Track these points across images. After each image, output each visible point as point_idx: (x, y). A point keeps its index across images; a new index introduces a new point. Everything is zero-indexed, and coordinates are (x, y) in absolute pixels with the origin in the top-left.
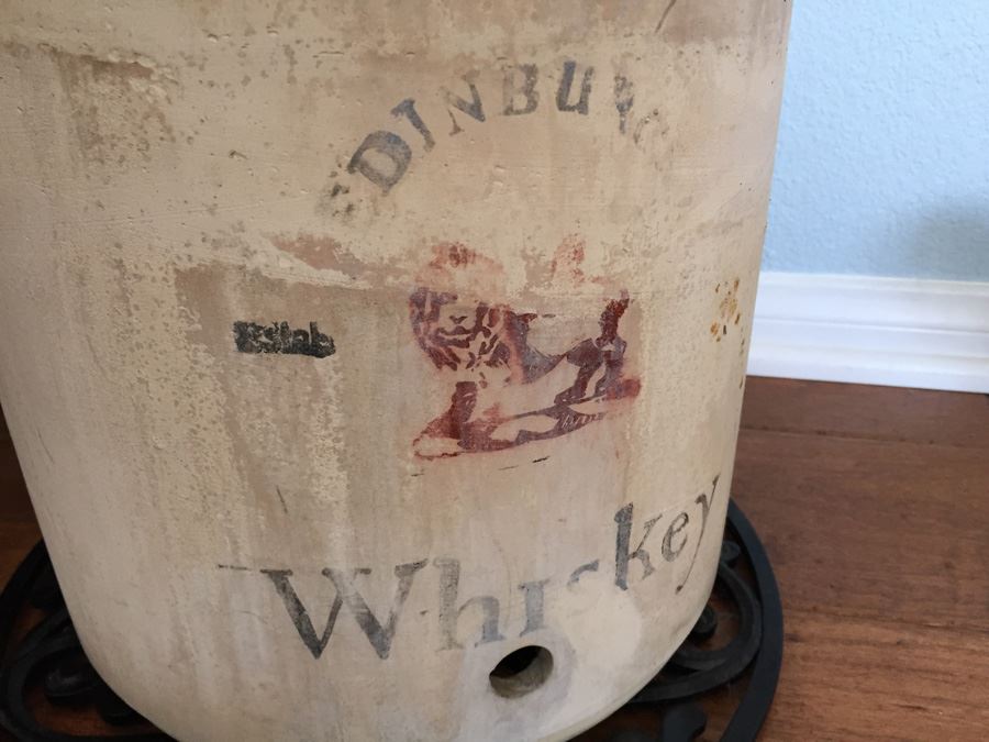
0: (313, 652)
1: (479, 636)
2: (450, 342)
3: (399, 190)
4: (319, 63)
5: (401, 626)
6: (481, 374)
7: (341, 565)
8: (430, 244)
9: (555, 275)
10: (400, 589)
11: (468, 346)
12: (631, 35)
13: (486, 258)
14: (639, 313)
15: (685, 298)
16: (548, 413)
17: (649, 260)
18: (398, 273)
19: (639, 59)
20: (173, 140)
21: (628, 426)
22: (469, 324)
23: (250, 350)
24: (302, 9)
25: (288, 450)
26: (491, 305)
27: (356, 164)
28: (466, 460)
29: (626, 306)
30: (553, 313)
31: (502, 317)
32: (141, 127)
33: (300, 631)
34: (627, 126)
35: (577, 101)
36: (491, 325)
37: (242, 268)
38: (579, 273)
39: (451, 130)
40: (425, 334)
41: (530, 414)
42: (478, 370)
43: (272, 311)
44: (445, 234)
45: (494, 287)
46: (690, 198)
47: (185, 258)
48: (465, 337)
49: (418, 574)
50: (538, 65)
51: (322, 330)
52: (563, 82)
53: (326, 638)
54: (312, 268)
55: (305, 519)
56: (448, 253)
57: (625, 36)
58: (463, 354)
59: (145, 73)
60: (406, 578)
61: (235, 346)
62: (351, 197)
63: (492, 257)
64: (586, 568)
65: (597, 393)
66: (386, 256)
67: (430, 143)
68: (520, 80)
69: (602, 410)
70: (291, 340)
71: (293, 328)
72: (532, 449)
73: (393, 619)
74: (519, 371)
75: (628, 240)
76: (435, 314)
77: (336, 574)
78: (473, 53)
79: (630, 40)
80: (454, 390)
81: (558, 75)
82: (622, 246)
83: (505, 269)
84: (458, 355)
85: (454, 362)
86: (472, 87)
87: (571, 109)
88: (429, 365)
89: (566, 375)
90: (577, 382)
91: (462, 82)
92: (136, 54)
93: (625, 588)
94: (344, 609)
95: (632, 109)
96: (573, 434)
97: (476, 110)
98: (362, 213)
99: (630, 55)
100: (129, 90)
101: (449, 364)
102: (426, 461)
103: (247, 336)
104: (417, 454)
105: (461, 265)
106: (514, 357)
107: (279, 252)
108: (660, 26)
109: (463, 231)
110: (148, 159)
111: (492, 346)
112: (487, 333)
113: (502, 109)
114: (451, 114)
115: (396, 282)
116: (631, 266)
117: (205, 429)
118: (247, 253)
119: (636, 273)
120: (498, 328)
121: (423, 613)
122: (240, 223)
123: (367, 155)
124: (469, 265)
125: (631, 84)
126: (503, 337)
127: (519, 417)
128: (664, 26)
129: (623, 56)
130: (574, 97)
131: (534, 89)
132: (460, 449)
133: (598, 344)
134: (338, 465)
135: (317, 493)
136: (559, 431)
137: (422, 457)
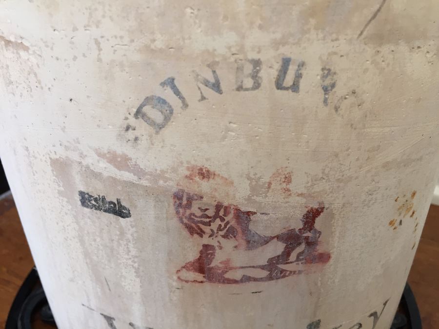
2: (199, 222)
3: (166, 132)
4: (115, 51)
6: (219, 242)
7: (139, 323)
8: (186, 165)
9: (270, 191)
11: (210, 225)
12: (337, 39)
13: (222, 177)
14: (332, 216)
15: (369, 207)
16: (263, 268)
17: (342, 185)
18: (166, 180)
19: (342, 56)
20: (42, 88)
21: (320, 279)
22: (211, 213)
23: (87, 207)
24: (104, 16)
25: (109, 261)
26: (226, 204)
27: (139, 113)
28: (208, 286)
29: (322, 211)
30: (269, 212)
31: (232, 212)
32: (27, 79)
34: (329, 101)
35: (291, 83)
36: (225, 215)
37: (80, 163)
38: (289, 190)
39: (200, 98)
40: (183, 215)
41: (250, 267)
42: (216, 240)
43: (97, 189)
44: (196, 161)
45: (227, 195)
46: (379, 146)
47: (53, 153)
48: (208, 220)
50: (262, 59)
51: (123, 204)
52: (280, 71)
54: (116, 170)
55: (119, 296)
56: (197, 171)
57: (332, 41)
58: (207, 229)
59: (26, 49)
61: (80, 203)
62: (137, 133)
63: (226, 176)
65: (298, 259)
66: (159, 169)
67: (185, 105)
68: (248, 68)
70: (107, 206)
71: (108, 199)
72: (252, 286)
74: (244, 243)
75: (326, 171)
76: (189, 205)
77: (136, 326)
78: (215, 50)
79: (336, 43)
80: (201, 248)
81: (277, 66)
82: (321, 175)
83: (235, 184)
84: (203, 229)
85: (201, 233)
86: (214, 72)
87: (287, 89)
88: (185, 233)
90: (283, 252)
91: (207, 68)
92: (22, 38)
95: (333, 90)
96: (280, 281)
97: (216, 87)
98: (144, 142)
99: (335, 53)
100: (20, 57)
101: (198, 234)
102: (184, 282)
103: (86, 199)
104: (179, 278)
105: (206, 180)
106: (240, 235)
107: (98, 158)
108: (362, 33)
109: (207, 160)
110: (32, 96)
111: (225, 226)
112: (222, 220)
113: (235, 87)
114: (199, 88)
115: (166, 184)
116: (327, 188)
117: (71, 240)
118: (82, 155)
119: (331, 192)
120: (230, 217)
122: (77, 139)
123: (147, 109)
124: (211, 179)
125: (335, 73)
126: (233, 223)
127: (242, 267)
128: (365, 33)
129: (329, 54)
130: (289, 80)
131: (259, 75)
132: (204, 280)
133: (300, 232)
134: (135, 274)
135: (125, 286)
136: (270, 278)
137: (182, 280)
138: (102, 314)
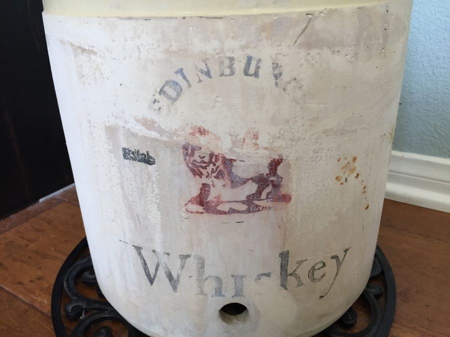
0: (150, 283)
1: (214, 292)
2: (199, 166)
3: (178, 103)
4: (149, 52)
5: (181, 279)
6: (212, 181)
7: (159, 250)
8: (190, 126)
9: (245, 144)
10: (181, 264)
11: (206, 169)
12: (280, 45)
13: (213, 134)
14: (289, 166)
15: (317, 162)
16: (243, 202)
17: (294, 143)
18: (178, 136)
19: (284, 56)
20: (103, 78)
21: (285, 215)
22: (207, 159)
23: (127, 159)
24: (143, 32)
25: (140, 200)
26: (216, 153)
27: (162, 91)
28: (206, 216)
29: (282, 162)
30: (244, 160)
31: (221, 159)
32: (94, 73)
33: (146, 273)
34: (279, 84)
35: (254, 72)
36: (216, 161)
37: (124, 127)
38: (257, 144)
39: (198, 81)
40: (189, 161)
41: (234, 201)
42: (211, 180)
43: (134, 146)
44: (196, 122)
45: (217, 146)
46: (318, 118)
47: (107, 122)
48: (205, 165)
49: (188, 259)
50: (235, 57)
51: (150, 155)
52: (246, 64)
53: (154, 278)
54: (146, 130)
55: (146, 228)
56: (198, 130)
57: (277, 46)
58: (204, 172)
59: (95, 53)
60: (183, 261)
61: (122, 157)
62: (160, 105)
63: (215, 133)
64: (264, 274)
65: (267, 198)
66: (173, 129)
67: (190, 86)
68: (227, 63)
69: (270, 206)
70: (140, 157)
71: (141, 152)
73: (178, 276)
74: (229, 182)
75: (282, 132)
76: (192, 154)
77: (157, 253)
78: (206, 51)
79: (279, 48)
80: (201, 186)
81: (244, 61)
82: (278, 135)
83: (222, 139)
84: (202, 172)
85: (201, 175)
86: (206, 64)
87: (251, 75)
88: (190, 174)
89: (251, 188)
90: (257, 191)
91: (202, 62)
92: (93, 47)
93: (287, 289)
94: (160, 268)
95: (281, 77)
96: (256, 213)
97: (208, 74)
98: (164, 111)
99: (280, 54)
100: (91, 59)
101: (198, 175)
103: (127, 153)
104: (186, 210)
105: (203, 136)
106: (226, 176)
107: (136, 123)
108: (296, 42)
109: (204, 122)
110: (96, 84)
111: (216, 170)
112: (214, 165)
113: (219, 74)
114: (198, 75)
115: (178, 139)
116: (284, 144)
117: (115, 186)
118: (126, 122)
119: (286, 148)
120: (219, 163)
121: (190, 277)
122: (124, 110)
123: (167, 89)
124: (206, 135)
125: (281, 66)
126: (221, 167)
128: (298, 42)
129: (277, 54)
130: (252, 70)
131: (233, 66)
132: (204, 211)
133: (267, 176)
134: (157, 209)
135: (150, 218)
136: (249, 211)
137: (189, 212)
138: (133, 246)
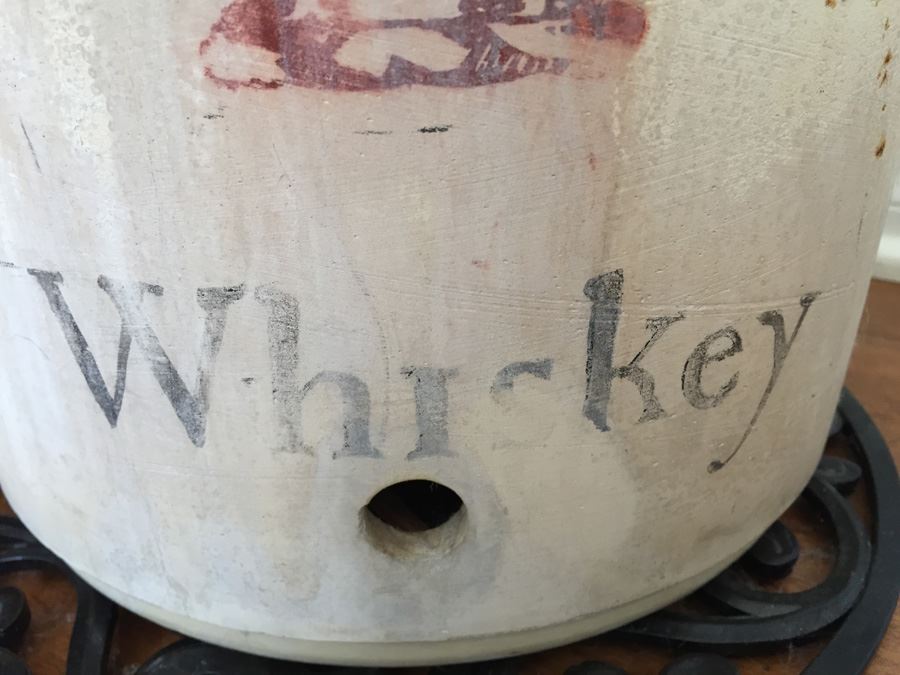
0: (107, 416)
1: (339, 441)
5: (215, 393)
7: (121, 276)
10: (208, 331)
21: (618, 108)
25: (24, 49)
33: (87, 378)
49: (234, 307)
53: (119, 396)
55: (63, 182)
60: (216, 313)
64: (527, 367)
69: (561, 53)
72: (417, 102)
73: (204, 382)
77: (115, 288)
93: (605, 429)
94: (135, 352)
102: (224, 89)
104: (208, 72)
121: (247, 380)
127: (388, 25)
134: (92, 81)
135: (71, 134)
136: (470, 76)
137: (218, 81)
138: (32, 272)
